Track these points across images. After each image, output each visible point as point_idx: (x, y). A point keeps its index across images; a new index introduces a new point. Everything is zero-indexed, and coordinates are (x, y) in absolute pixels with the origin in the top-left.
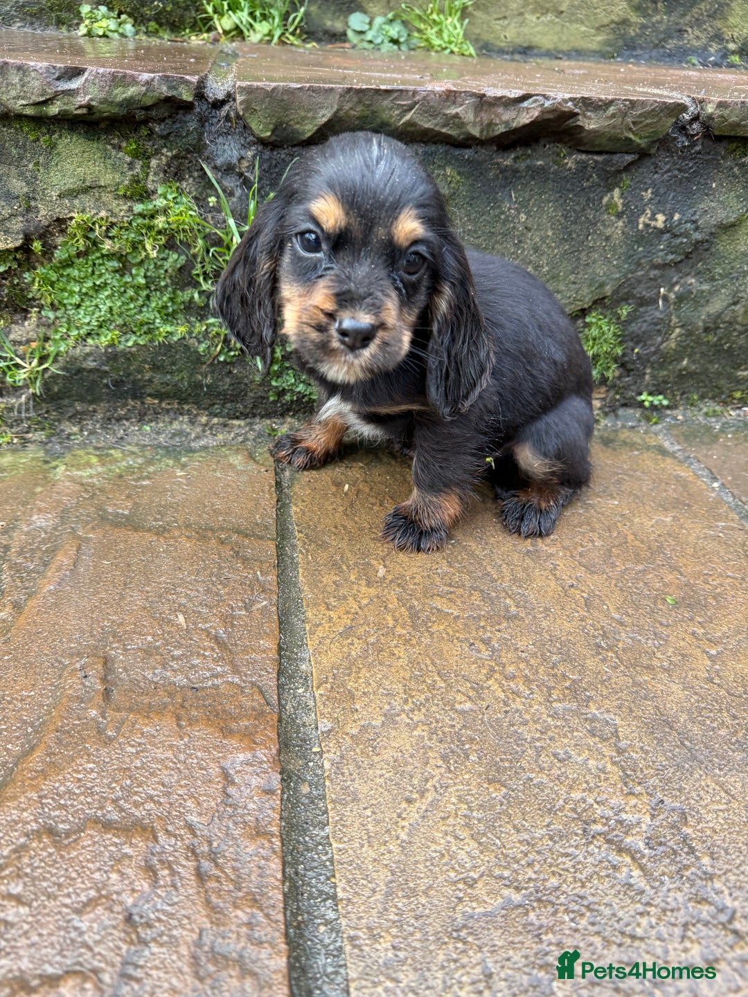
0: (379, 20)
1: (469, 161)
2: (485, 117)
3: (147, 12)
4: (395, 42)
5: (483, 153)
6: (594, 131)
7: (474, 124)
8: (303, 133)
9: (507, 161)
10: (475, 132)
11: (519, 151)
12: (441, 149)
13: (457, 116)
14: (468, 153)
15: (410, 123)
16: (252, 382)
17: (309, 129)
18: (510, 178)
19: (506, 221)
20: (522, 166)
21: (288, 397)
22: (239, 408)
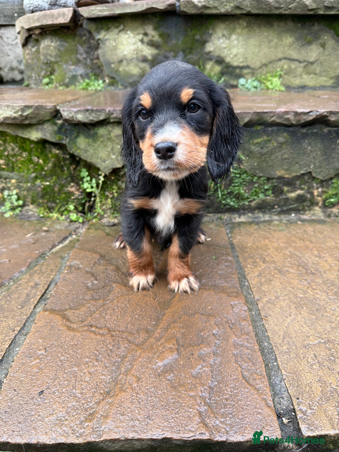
0: (250, 81)
1: (291, 132)
2: (297, 118)
4: (256, 87)
5: (296, 129)
6: (334, 121)
7: (294, 120)
9: (304, 131)
10: (294, 122)
11: (308, 127)
12: (283, 128)
13: (288, 118)
14: (291, 129)
15: (273, 121)
16: (216, 201)
18: (305, 136)
19: (304, 149)
20: (309, 132)
21: (228, 207)
22: (211, 210)
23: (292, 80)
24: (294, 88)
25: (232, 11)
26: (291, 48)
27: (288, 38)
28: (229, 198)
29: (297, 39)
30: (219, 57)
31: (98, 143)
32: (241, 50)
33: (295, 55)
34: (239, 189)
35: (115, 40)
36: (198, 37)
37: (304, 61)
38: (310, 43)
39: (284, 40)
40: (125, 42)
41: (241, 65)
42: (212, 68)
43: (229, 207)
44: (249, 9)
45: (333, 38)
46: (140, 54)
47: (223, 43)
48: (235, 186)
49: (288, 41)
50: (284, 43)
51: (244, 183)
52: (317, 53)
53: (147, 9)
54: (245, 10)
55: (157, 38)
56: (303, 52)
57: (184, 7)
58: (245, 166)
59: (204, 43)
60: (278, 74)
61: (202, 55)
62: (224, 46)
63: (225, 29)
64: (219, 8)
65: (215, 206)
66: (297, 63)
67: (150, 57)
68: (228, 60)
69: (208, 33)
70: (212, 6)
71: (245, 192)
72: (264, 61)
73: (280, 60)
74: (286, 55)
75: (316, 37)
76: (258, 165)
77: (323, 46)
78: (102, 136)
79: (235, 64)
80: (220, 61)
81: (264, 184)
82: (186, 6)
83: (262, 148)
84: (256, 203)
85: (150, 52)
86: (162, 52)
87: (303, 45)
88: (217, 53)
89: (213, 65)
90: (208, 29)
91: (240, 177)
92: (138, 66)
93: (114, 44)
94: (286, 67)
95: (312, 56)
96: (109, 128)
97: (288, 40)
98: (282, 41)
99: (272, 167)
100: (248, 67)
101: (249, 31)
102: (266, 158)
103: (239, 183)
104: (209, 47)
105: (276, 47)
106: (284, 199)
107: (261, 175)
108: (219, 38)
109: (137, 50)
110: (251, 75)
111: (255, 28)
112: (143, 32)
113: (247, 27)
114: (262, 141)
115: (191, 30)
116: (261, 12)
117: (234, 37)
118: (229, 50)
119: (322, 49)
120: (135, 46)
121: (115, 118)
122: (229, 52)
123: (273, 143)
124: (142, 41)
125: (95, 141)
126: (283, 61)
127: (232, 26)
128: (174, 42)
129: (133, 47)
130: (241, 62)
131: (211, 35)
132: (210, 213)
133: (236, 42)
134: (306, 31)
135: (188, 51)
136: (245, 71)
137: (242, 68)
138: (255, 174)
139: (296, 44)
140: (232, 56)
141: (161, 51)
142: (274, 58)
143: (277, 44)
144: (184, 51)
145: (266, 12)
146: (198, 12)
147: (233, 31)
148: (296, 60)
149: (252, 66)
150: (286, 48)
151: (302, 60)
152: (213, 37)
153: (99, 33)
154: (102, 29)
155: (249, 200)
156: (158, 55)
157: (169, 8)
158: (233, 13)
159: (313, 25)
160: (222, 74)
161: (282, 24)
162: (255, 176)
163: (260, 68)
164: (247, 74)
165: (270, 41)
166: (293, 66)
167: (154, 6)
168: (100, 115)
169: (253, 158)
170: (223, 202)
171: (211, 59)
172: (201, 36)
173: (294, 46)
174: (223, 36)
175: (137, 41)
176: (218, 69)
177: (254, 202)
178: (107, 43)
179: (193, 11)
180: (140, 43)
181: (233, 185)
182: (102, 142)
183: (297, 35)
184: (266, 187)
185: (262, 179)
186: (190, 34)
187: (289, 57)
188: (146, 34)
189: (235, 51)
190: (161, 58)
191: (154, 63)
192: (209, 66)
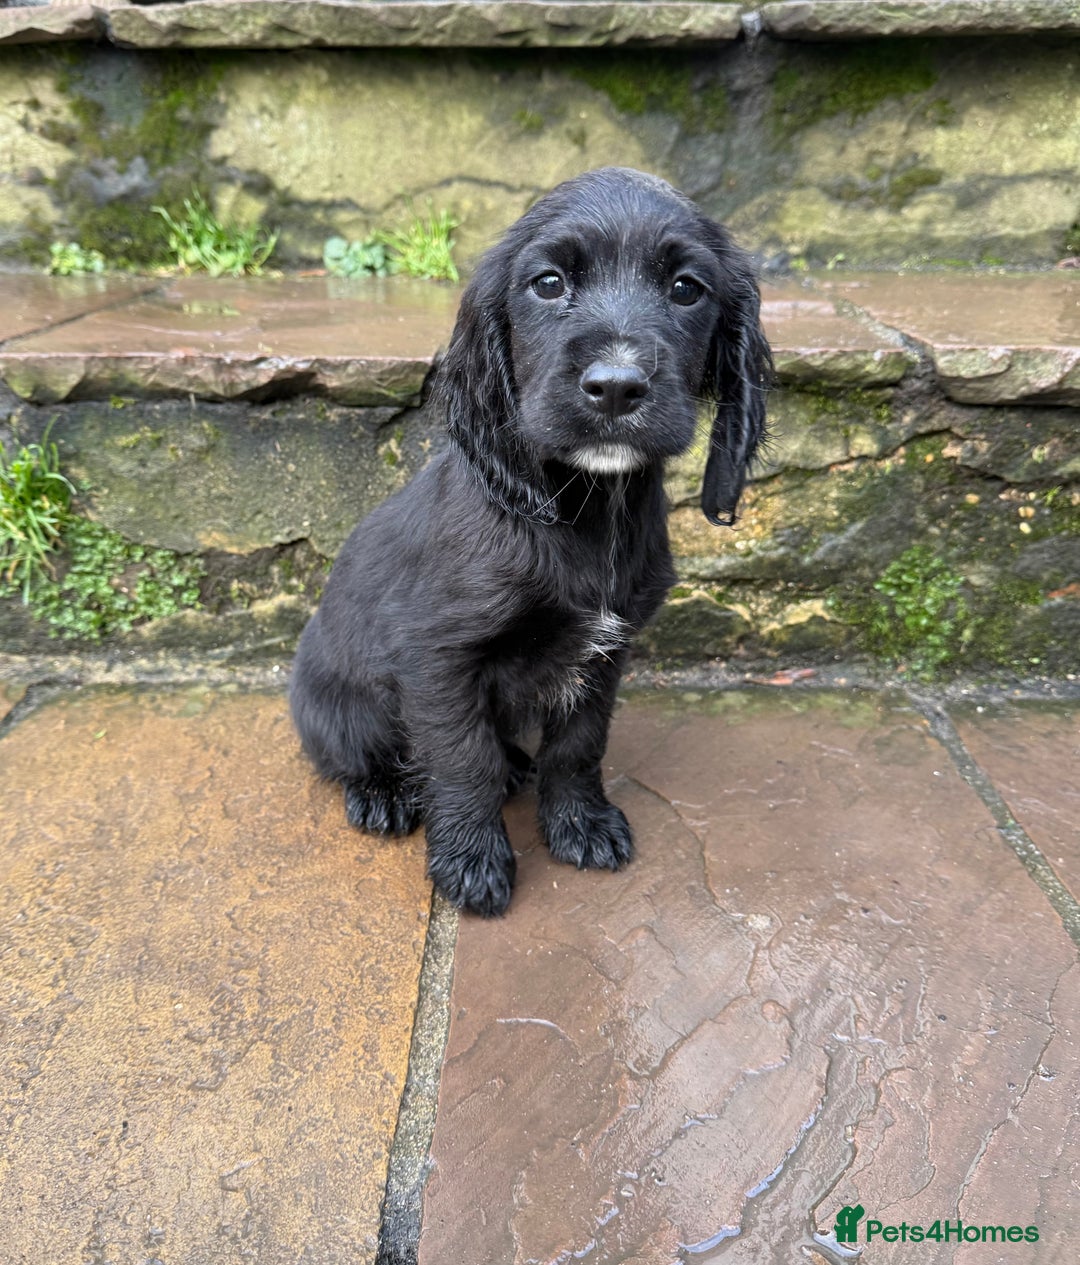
0: (357, 246)
1: (223, 417)
2: (225, 376)
3: (115, 248)
4: (371, 268)
5: (235, 409)
6: (334, 389)
7: (216, 383)
8: (58, 393)
9: (266, 414)
10: (220, 390)
11: (277, 406)
13: (198, 377)
14: (220, 409)
15: (155, 384)
16: (32, 618)
17: (63, 390)
18: (270, 431)
19: (273, 471)
20: (283, 419)
21: (68, 635)
22: (22, 643)
25: (264, 38)
26: (478, 147)
27: (466, 115)
28: (70, 610)
29: (494, 119)
30: (253, 172)
32: (323, 153)
33: (492, 169)
34: (96, 583)
36: (184, 114)
37: (523, 188)
38: (535, 130)
39: (452, 120)
41: (328, 196)
42: (236, 204)
43: (75, 635)
44: (316, 33)
45: (611, 118)
46: (21, 165)
47: (262, 131)
48: (82, 574)
49: (464, 126)
50: (453, 131)
51: (111, 565)
52: (562, 161)
53: (18, 34)
54: (305, 36)
55: (66, 117)
56: (518, 158)
57: (120, 29)
58: (99, 513)
59: (206, 130)
60: (443, 225)
61: (202, 166)
62: (267, 139)
63: (266, 89)
64: (225, 30)
65: (32, 631)
66: (500, 192)
67: (50, 173)
68: (282, 181)
69: (217, 102)
70: (202, 26)
71: (117, 592)
72: (398, 189)
73: (447, 182)
74: (464, 168)
75: (553, 114)
76: (140, 511)
77: (580, 139)
79: (308, 194)
80: (259, 185)
81: (169, 569)
82: (126, 25)
83: (143, 463)
84: (155, 629)
85: (50, 156)
86: (84, 158)
87: (514, 138)
88: (245, 162)
89: (238, 196)
90: (215, 89)
91: (93, 546)
92: (18, 198)
94: (467, 204)
95: (546, 172)
97: (465, 120)
98: (446, 124)
99: (181, 520)
100: (348, 204)
101: (342, 95)
102: (159, 491)
103: (93, 564)
104: (221, 144)
105: (429, 144)
106: (239, 617)
107: (154, 542)
108: (250, 117)
109: (11, 150)
110: (363, 226)
111: (359, 87)
112: (26, 97)
113: (332, 83)
114: (139, 442)
115: (165, 94)
116: (356, 42)
117: (296, 112)
118: (285, 151)
119: (574, 150)
120: (6, 139)
122: (284, 159)
123: (173, 450)
124: (25, 124)
126: (456, 186)
127: (285, 82)
128: (115, 127)
130: (325, 190)
131: (226, 106)
132: (19, 653)
133: (303, 128)
134: (517, 97)
135: (158, 155)
136: (343, 216)
137: (331, 206)
138: (133, 540)
139: (492, 133)
140: (294, 170)
141: (79, 153)
142: (425, 175)
143: (431, 133)
144: (146, 156)
145: (369, 41)
146: (166, 42)
147: (292, 93)
148: (497, 184)
149: (362, 201)
150: (462, 148)
151: (517, 184)
152: (230, 115)
155: (131, 617)
156: (72, 165)
157: (78, 29)
158: (272, 43)
159: (539, 77)
160: (269, 223)
161: (441, 74)
162: (137, 544)
163: (387, 206)
164: (349, 224)
165: (409, 127)
166: (490, 203)
167: (37, 25)
169: (121, 492)
170: (53, 620)
171: (229, 180)
172: (194, 109)
173: (485, 141)
174: (263, 109)
175: (13, 123)
176: (254, 208)
177: (149, 625)
179: (151, 41)
180: (19, 131)
181: (77, 569)
183: (493, 106)
184: (177, 580)
185: (160, 553)
186: (162, 102)
187: (475, 174)
188: (35, 105)
189: (301, 155)
190: (81, 174)
191: (62, 188)
192: (226, 198)
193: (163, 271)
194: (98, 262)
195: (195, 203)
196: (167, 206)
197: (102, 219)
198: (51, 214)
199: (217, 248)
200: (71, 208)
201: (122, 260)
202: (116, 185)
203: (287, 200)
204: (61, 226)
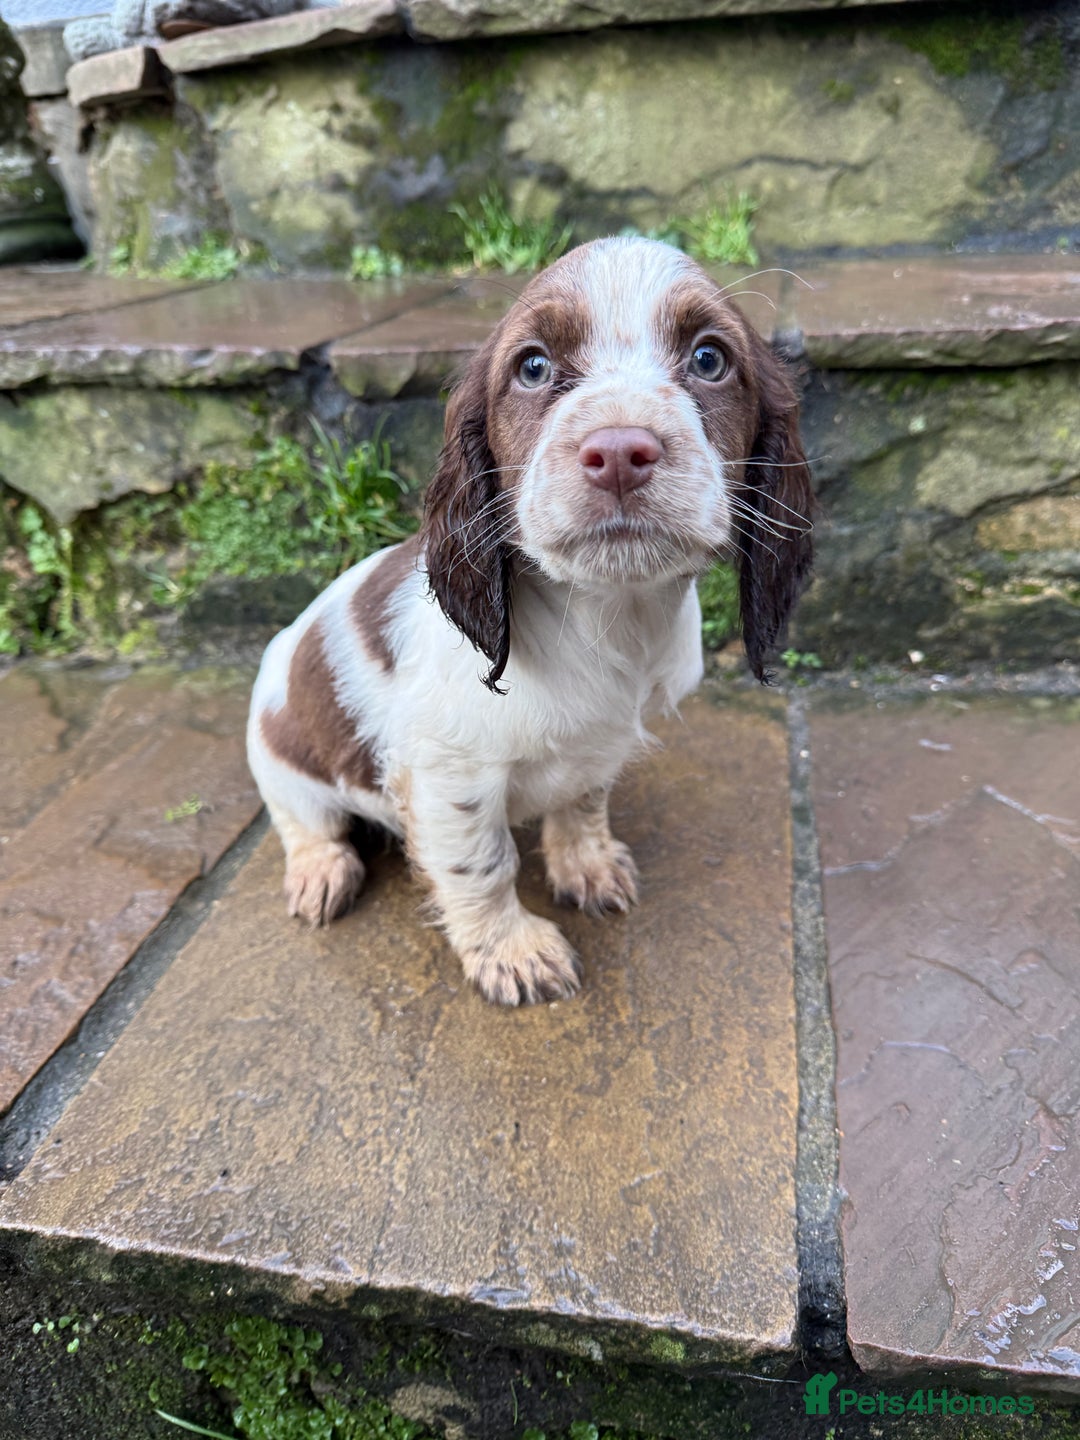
3: (414, 249)
8: (389, 390)
17: (395, 387)
23: (795, 226)
24: (800, 253)
25: (566, 20)
26: (782, 123)
27: (770, 90)
29: (801, 92)
30: (549, 164)
31: (39, 441)
32: (621, 140)
33: (794, 144)
35: (255, 132)
36: (482, 107)
37: (829, 164)
38: (844, 101)
39: (756, 97)
40: (283, 136)
41: (624, 185)
42: (532, 200)
44: (619, 10)
45: (928, 81)
46: (325, 170)
47: (559, 121)
49: (768, 102)
50: (756, 108)
52: (872, 133)
53: (324, 36)
54: (605, 14)
55: (367, 119)
56: (825, 133)
57: (422, 22)
59: (503, 123)
60: (742, 208)
61: (498, 162)
62: (563, 129)
63: (563, 76)
64: (525, 14)
66: (804, 171)
67: (352, 178)
68: (578, 172)
69: (513, 94)
70: (503, 11)
72: (695, 172)
73: (747, 163)
74: (767, 146)
75: (865, 82)
77: (893, 108)
78: (45, 422)
79: (603, 183)
80: (555, 177)
82: (427, 18)
85: (352, 160)
86: (384, 159)
87: (821, 112)
88: (540, 155)
89: (533, 189)
90: (511, 80)
92: (321, 204)
93: (254, 142)
94: (768, 185)
95: (854, 146)
96: (60, 400)
97: (770, 94)
98: (749, 101)
100: (643, 192)
101: (640, 76)
104: (519, 136)
105: (731, 122)
108: (546, 107)
109: (316, 159)
110: (657, 215)
111: (659, 66)
112: (328, 102)
113: (630, 64)
115: (462, 88)
116: (659, 16)
117: (593, 98)
118: (582, 140)
119: (886, 120)
120: (310, 147)
121: (61, 373)
122: (580, 149)
124: (327, 129)
125: (31, 435)
126: (757, 169)
127: (583, 66)
128: (414, 127)
129: (304, 150)
130: (621, 178)
131: (521, 98)
133: (600, 115)
134: (826, 65)
135: (455, 152)
136: (638, 205)
137: (627, 195)
139: (797, 108)
140: (589, 160)
141: (379, 155)
142: (724, 156)
143: (733, 112)
144: (444, 153)
145: (673, 15)
146: (466, 31)
147: (589, 79)
148: (801, 162)
149: (659, 188)
150: (765, 125)
151: (822, 160)
152: (526, 106)
153: (213, 111)
154: (220, 100)
156: (373, 168)
157: (381, 27)
158: (572, 25)
159: (851, 41)
160: (564, 217)
161: (745, 46)
163: (685, 191)
164: (645, 212)
165: (710, 106)
166: (793, 182)
167: (340, 24)
168: (26, 367)
171: (524, 173)
172: (492, 101)
173: (790, 116)
174: (560, 97)
175: (316, 129)
176: (549, 201)
178: (237, 142)
179: (451, 32)
180: (321, 138)
182: (47, 437)
183: (800, 78)
186: (460, 98)
187: (777, 153)
188: (337, 109)
189: (598, 144)
190: (381, 177)
191: (363, 192)
192: (521, 194)
193: (459, 271)
194: (396, 265)
195: (491, 200)
196: (464, 203)
197: (401, 221)
198: (352, 218)
199: (513, 244)
200: (372, 212)
201: (420, 262)
202: (414, 185)
203: (582, 191)
204: (362, 230)
